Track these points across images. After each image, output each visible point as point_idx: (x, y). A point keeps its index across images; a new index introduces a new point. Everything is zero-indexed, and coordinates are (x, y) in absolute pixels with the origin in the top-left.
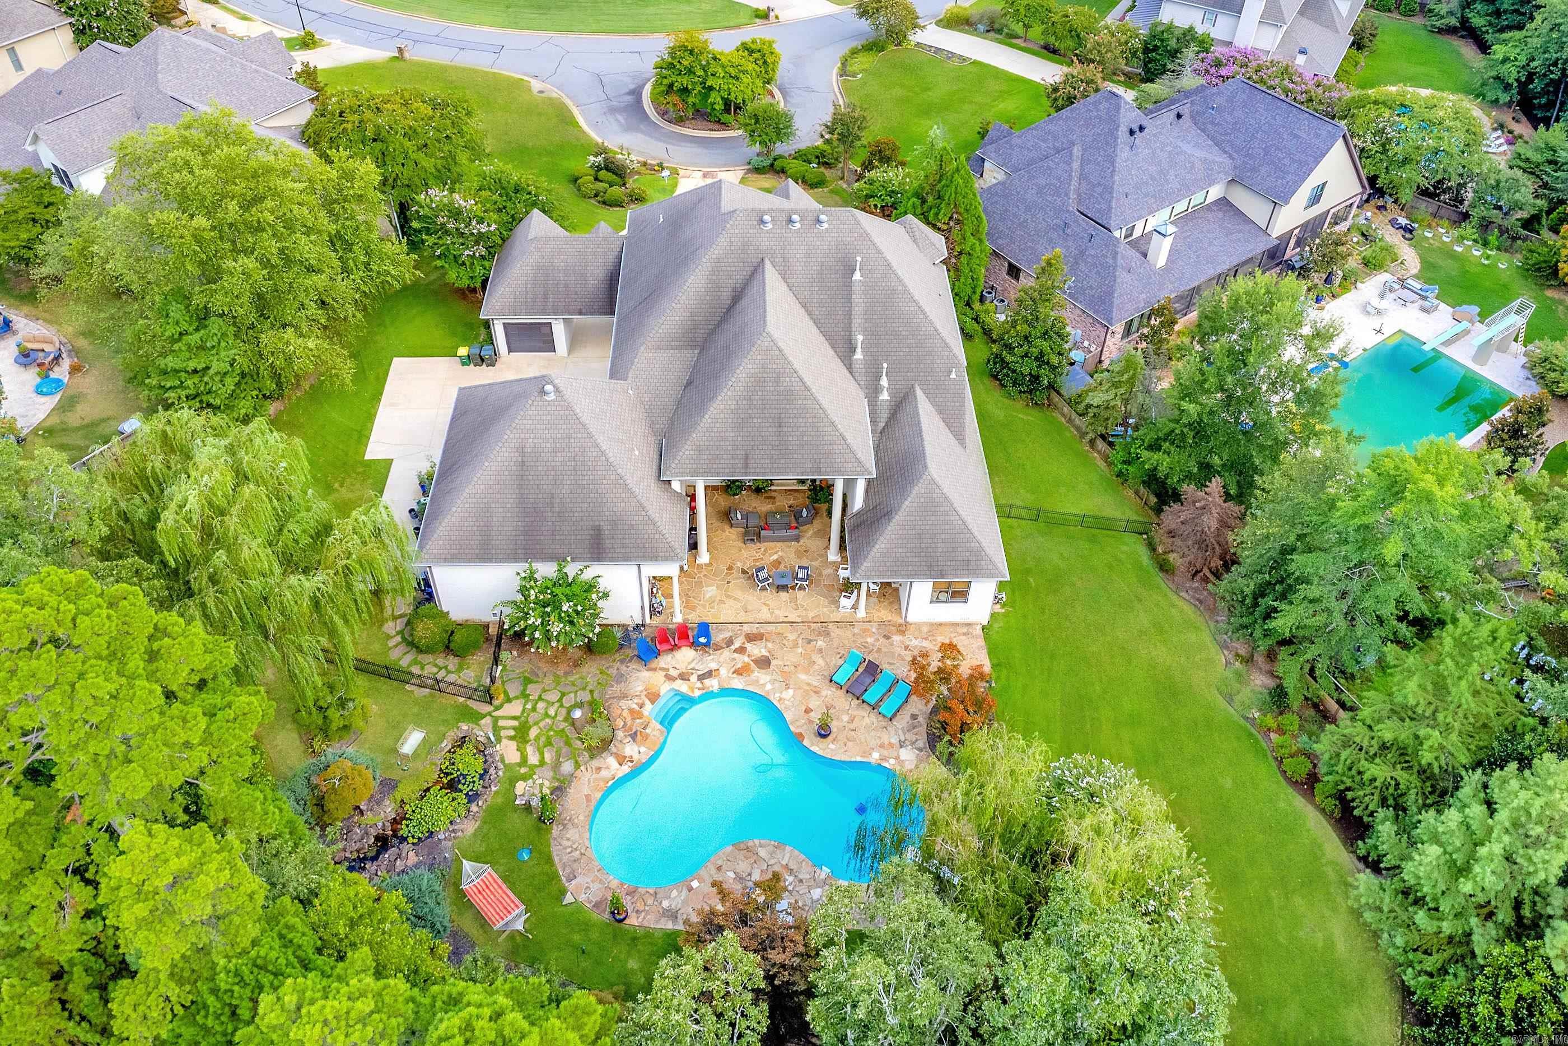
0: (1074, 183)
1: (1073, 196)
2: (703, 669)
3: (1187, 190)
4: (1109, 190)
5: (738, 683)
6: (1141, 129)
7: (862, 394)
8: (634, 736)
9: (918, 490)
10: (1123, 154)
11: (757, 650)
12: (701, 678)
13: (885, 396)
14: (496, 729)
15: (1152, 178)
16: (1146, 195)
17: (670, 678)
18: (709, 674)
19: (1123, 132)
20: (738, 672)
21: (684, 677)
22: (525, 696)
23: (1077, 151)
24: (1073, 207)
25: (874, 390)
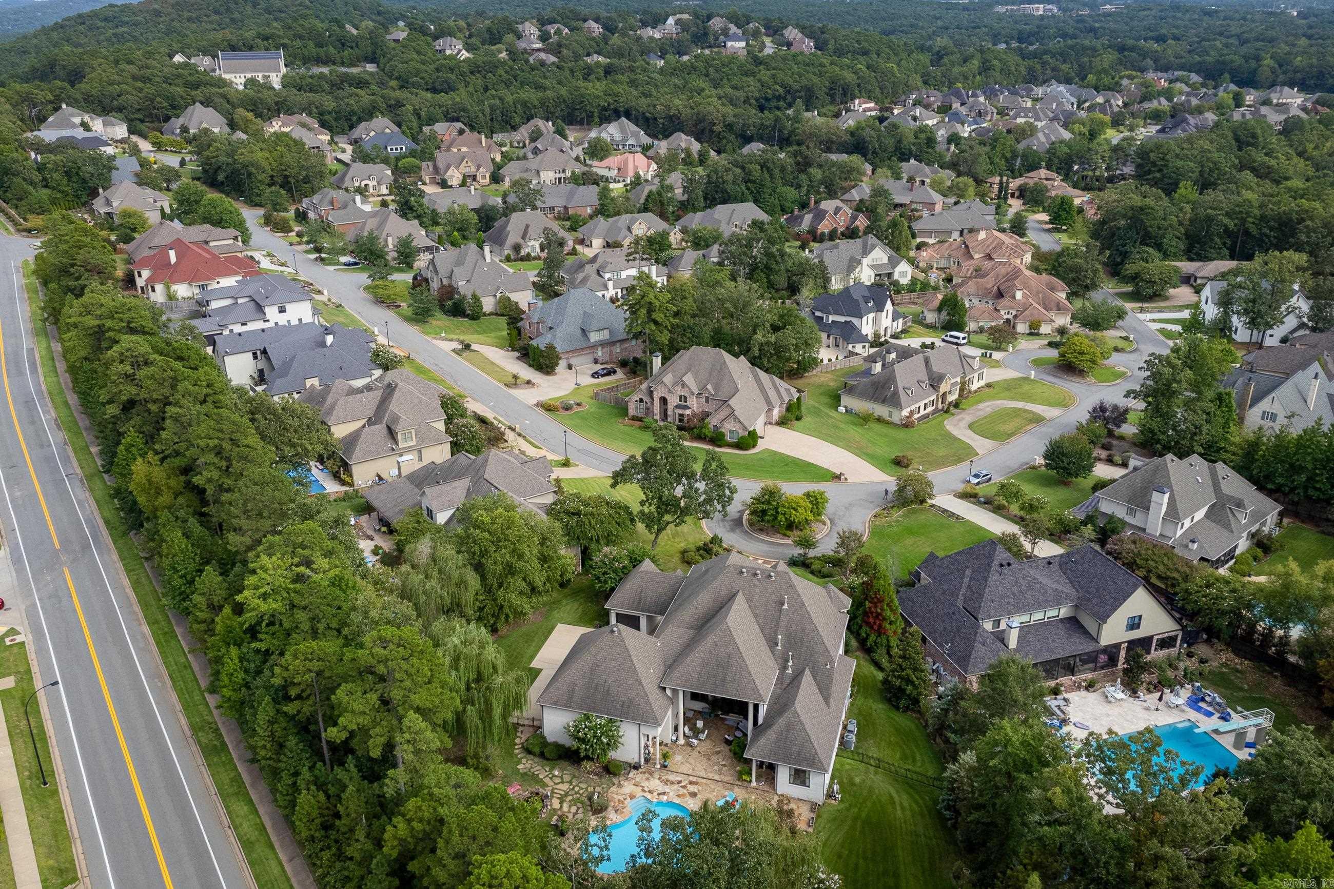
0: (963, 591)
1: (961, 597)
2: (661, 790)
3: (1040, 605)
4: (981, 596)
5: (677, 801)
6: (1009, 564)
7: (776, 667)
8: (616, 811)
9: (788, 714)
10: (994, 577)
11: (692, 788)
12: (659, 794)
13: (790, 671)
14: (552, 792)
15: (1014, 594)
16: (1008, 603)
17: (643, 791)
18: (664, 793)
19: (995, 566)
20: (679, 796)
21: (650, 792)
22: (570, 782)
23: (968, 572)
24: (960, 603)
25: (785, 667)
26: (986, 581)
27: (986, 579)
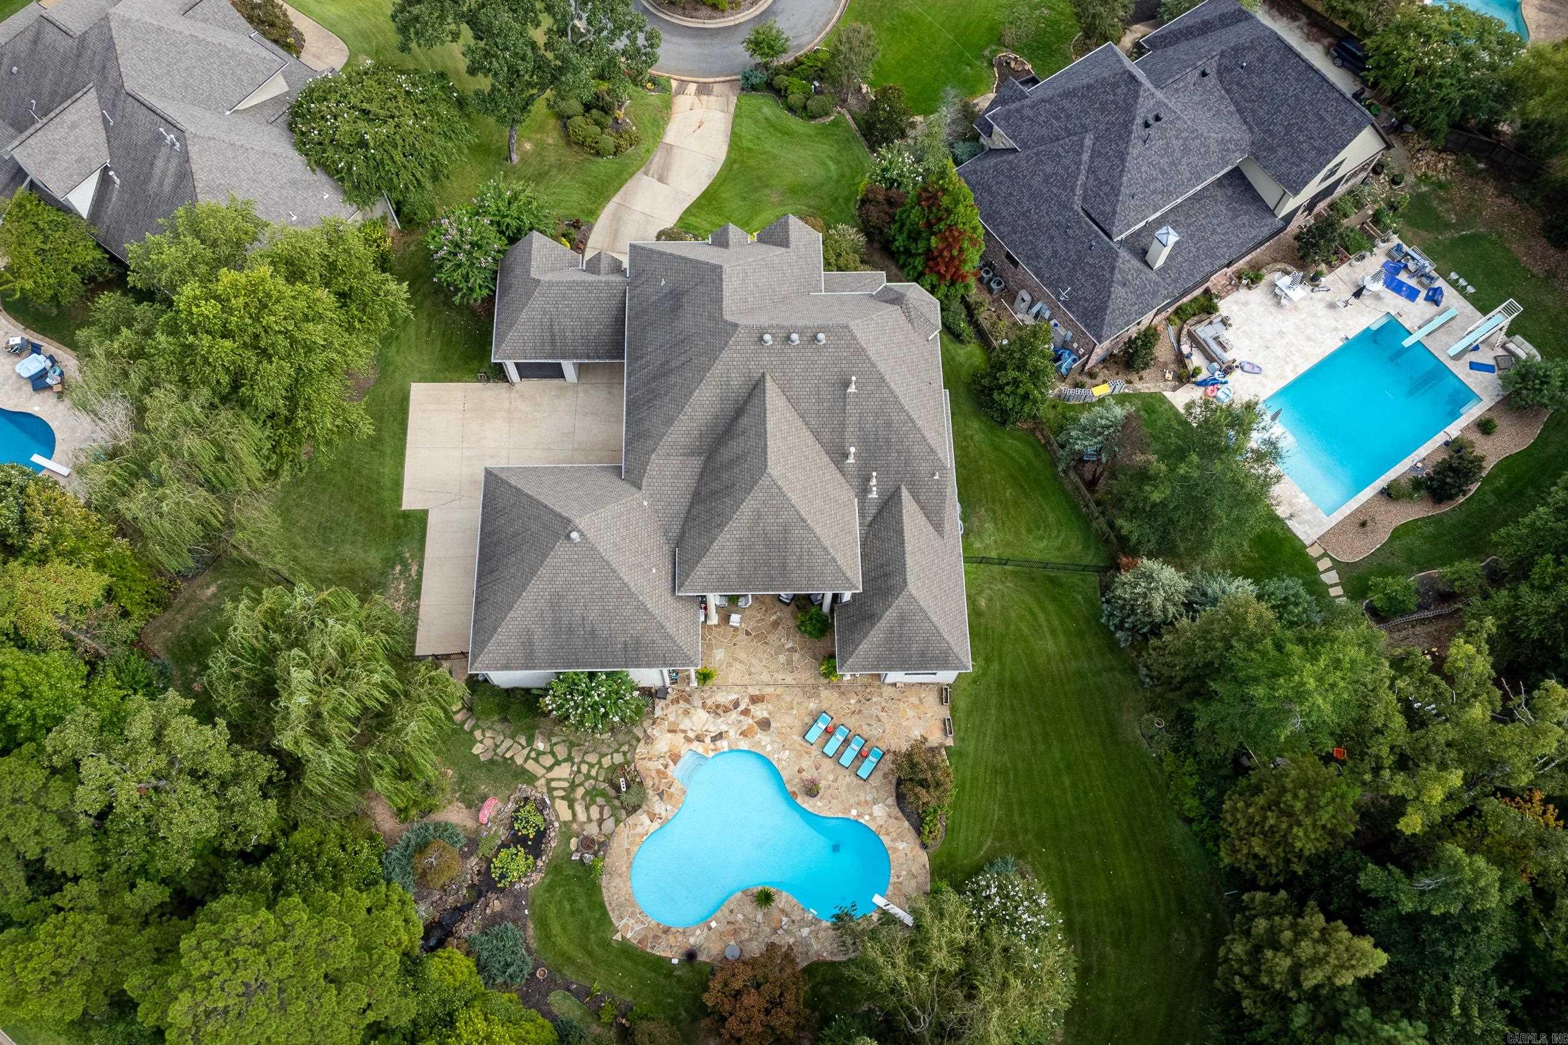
0: (1082, 177)
1: (1079, 192)
2: (714, 730)
4: (1115, 192)
5: (744, 745)
6: (1158, 118)
7: (852, 494)
8: (661, 795)
9: (899, 602)
10: (1136, 149)
11: (760, 712)
12: (714, 739)
13: (874, 495)
14: (551, 790)
15: (1163, 172)
17: (688, 739)
18: (720, 736)
19: (1137, 128)
20: (743, 734)
21: (699, 739)
22: (569, 759)
23: (1088, 141)
24: (1077, 202)
25: (864, 490)
26: (1123, 160)
27: (1122, 157)
